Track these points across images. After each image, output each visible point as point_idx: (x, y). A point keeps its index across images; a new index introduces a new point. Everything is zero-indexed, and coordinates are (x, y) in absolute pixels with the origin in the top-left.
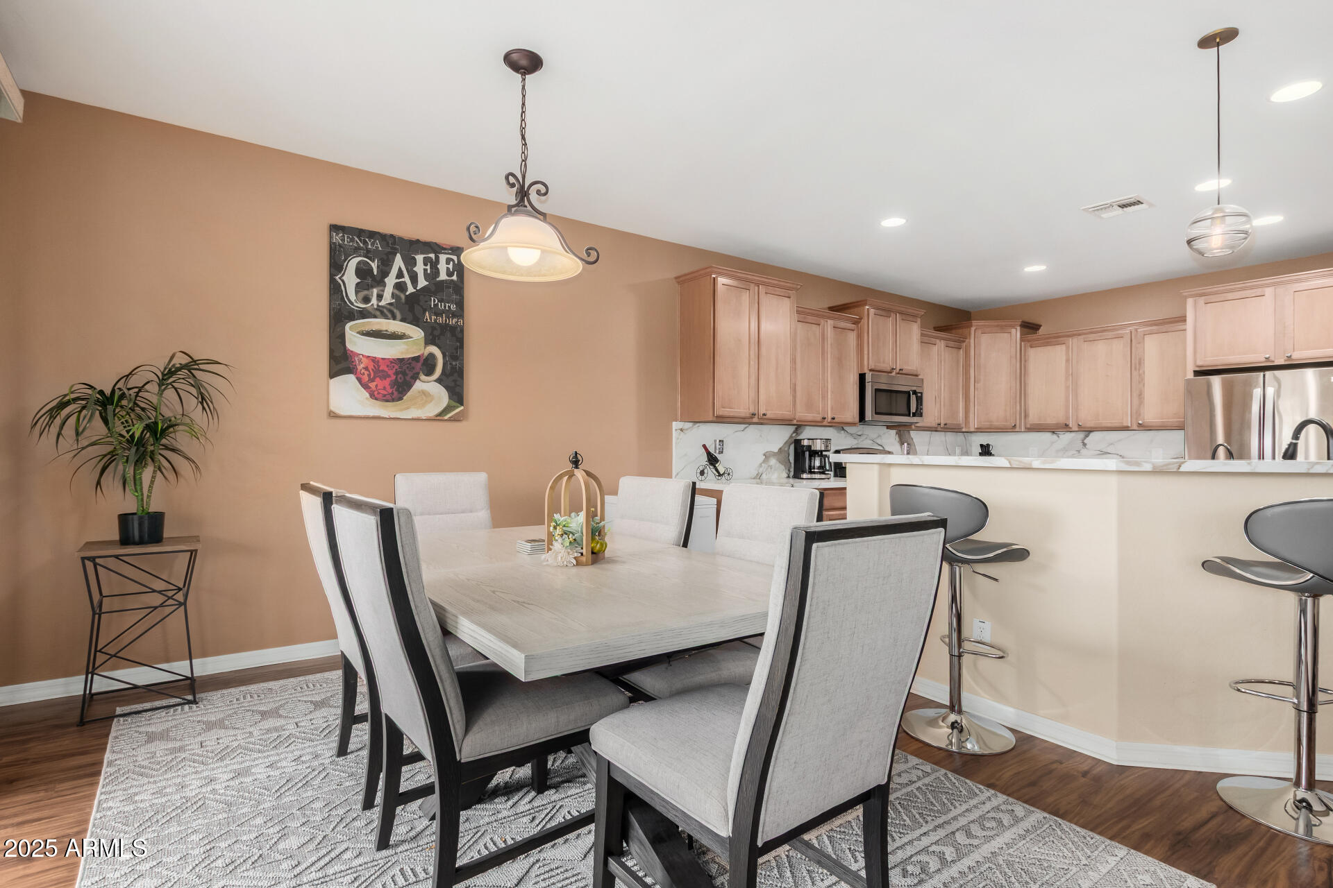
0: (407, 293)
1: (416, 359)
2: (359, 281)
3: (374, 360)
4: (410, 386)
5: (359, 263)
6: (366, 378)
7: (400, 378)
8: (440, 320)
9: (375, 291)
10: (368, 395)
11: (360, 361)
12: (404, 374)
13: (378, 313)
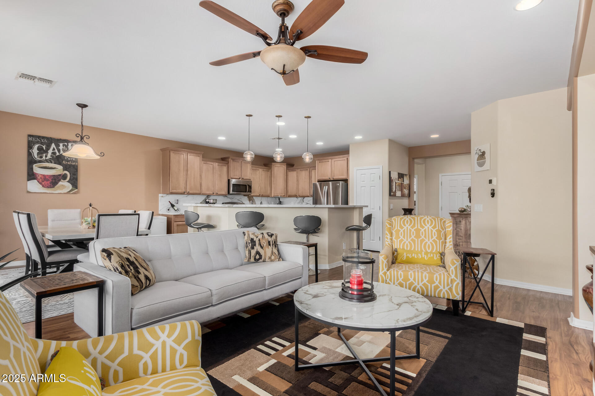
0: (56, 155)
1: (60, 175)
2: (38, 151)
3: (44, 175)
4: (57, 183)
5: (39, 146)
6: (41, 181)
7: (54, 181)
8: (69, 163)
9: (44, 155)
10: (41, 186)
11: (39, 176)
12: (55, 180)
13: (45, 161)
